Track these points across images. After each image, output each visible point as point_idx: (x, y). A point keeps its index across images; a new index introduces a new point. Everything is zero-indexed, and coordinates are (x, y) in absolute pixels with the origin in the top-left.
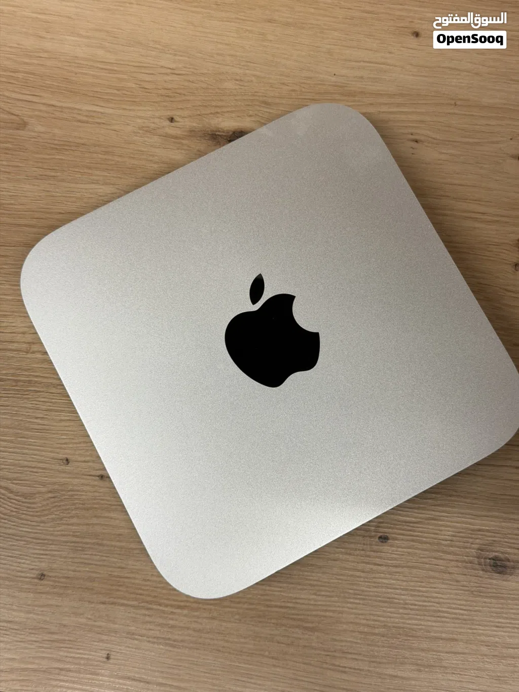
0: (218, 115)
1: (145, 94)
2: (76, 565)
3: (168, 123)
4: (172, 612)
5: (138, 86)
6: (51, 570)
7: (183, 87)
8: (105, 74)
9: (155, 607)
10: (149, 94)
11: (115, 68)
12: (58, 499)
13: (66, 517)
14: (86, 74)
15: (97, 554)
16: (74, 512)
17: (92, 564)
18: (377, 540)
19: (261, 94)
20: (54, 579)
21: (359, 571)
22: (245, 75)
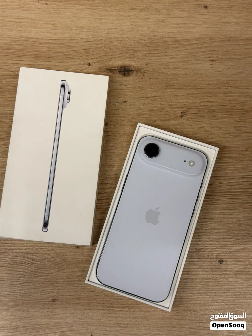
0: (112, 59)
1: (74, 53)
2: (70, 292)
3: (87, 66)
4: (120, 310)
5: (70, 49)
6: (58, 296)
7: (92, 47)
8: (53, 46)
9: (112, 309)
10: (76, 53)
11: (58, 42)
12: (57, 261)
13: (62, 269)
14: (44, 47)
15: (80, 285)
16: (65, 266)
17: (78, 291)
18: (217, 262)
19: (131, 46)
20: (60, 301)
21: (210, 279)
22: (123, 37)
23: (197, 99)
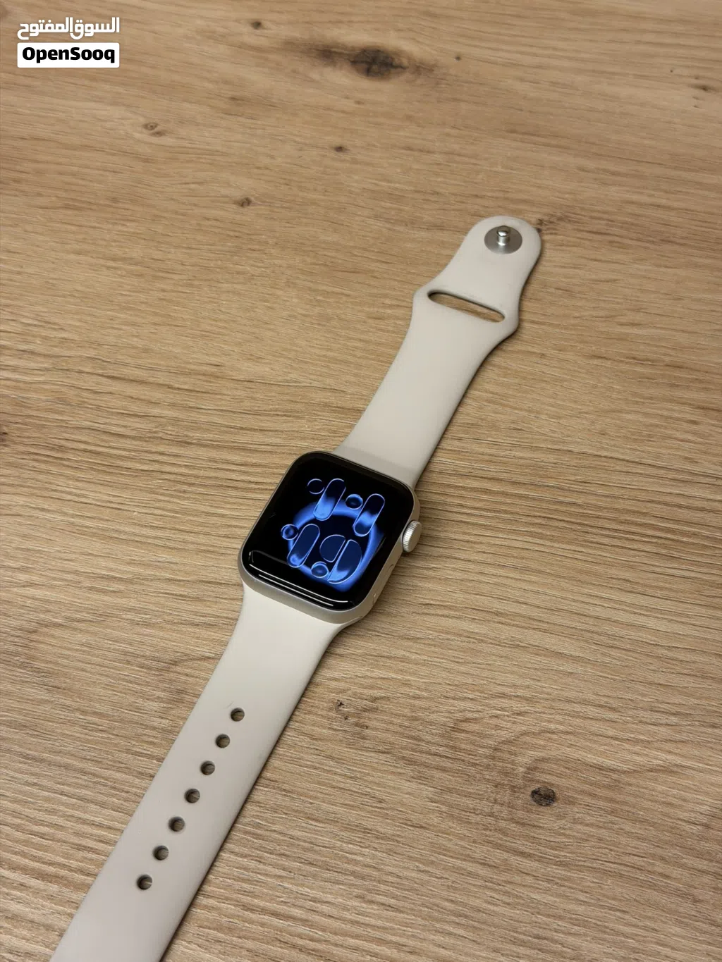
0: (341, 25)
3: (250, 28)
18: (527, 795)
21: (473, 860)
23: (613, 188)
